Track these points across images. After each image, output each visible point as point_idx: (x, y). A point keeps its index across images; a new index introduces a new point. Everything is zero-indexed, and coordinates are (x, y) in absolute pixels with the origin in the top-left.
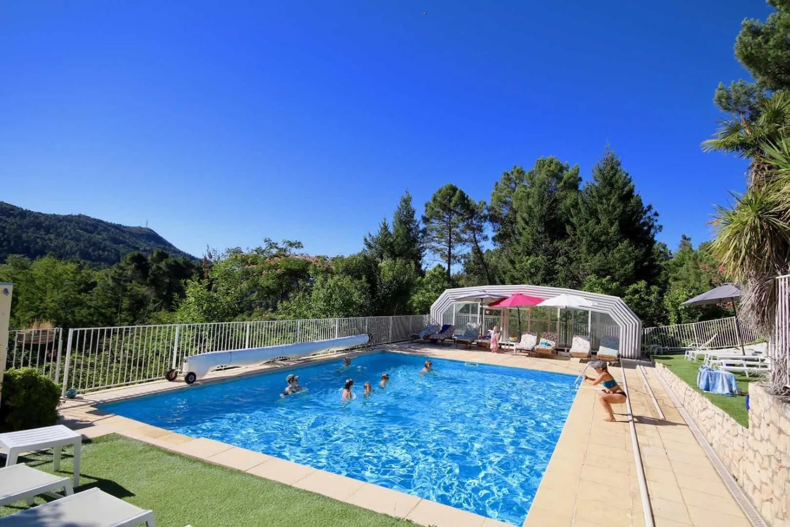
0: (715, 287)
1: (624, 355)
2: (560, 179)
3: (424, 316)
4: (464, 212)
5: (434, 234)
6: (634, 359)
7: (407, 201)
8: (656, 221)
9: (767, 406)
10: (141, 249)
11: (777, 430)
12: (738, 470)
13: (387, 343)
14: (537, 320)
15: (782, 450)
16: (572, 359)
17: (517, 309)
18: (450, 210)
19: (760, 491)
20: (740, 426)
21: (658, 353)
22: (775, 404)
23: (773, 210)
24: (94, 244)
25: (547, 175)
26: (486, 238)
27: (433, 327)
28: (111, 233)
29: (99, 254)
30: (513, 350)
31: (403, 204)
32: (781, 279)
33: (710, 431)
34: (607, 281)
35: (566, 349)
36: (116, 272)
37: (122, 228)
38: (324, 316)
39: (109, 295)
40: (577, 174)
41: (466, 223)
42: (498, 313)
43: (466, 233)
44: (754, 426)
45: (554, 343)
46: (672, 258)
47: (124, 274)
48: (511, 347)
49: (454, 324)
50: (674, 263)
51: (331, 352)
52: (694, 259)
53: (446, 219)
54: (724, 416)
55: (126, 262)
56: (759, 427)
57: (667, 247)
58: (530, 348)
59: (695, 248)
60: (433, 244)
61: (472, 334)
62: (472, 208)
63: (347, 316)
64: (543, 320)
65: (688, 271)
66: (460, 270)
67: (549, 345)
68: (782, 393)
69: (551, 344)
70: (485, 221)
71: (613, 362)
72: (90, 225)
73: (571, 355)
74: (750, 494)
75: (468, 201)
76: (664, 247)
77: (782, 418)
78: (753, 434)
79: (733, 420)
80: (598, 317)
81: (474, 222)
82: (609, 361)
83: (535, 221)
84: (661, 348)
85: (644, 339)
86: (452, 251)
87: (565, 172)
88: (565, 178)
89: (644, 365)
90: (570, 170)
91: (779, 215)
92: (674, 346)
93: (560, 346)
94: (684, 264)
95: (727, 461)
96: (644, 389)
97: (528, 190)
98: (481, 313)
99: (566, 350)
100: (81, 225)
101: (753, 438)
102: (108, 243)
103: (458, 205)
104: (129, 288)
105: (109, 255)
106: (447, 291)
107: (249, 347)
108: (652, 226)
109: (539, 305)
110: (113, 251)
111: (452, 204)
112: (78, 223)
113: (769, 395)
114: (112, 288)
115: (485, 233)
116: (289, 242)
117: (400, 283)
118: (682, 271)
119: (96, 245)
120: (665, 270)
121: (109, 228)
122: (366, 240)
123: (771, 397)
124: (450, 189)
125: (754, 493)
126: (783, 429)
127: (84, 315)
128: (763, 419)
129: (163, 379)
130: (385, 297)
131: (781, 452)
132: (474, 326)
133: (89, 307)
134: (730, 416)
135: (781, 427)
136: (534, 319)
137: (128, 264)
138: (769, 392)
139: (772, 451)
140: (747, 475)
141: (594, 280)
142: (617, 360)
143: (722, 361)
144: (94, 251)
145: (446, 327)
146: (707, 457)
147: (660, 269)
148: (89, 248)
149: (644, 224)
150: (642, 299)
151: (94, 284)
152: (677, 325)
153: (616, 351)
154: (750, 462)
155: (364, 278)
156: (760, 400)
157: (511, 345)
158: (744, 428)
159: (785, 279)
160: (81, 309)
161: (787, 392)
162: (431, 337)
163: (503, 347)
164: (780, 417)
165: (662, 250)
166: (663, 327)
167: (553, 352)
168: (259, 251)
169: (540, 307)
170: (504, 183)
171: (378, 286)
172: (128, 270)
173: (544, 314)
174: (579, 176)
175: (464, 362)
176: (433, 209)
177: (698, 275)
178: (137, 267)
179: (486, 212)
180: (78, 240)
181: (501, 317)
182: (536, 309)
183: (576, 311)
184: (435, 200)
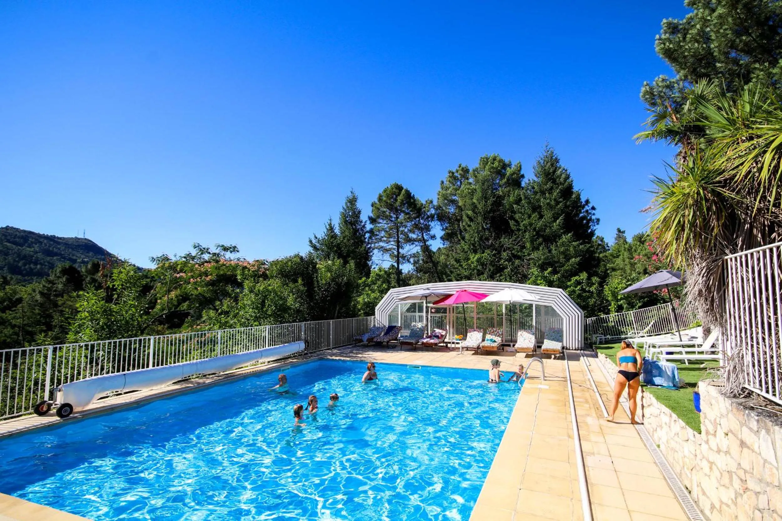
0: (650, 275)
1: (568, 346)
2: (503, 176)
3: (369, 318)
4: (411, 211)
5: (383, 234)
6: (578, 350)
7: (352, 201)
8: (594, 214)
9: (724, 412)
10: (78, 261)
11: (739, 442)
12: (691, 481)
13: (328, 349)
14: (484, 316)
15: (747, 468)
16: (518, 354)
17: (462, 305)
18: (397, 210)
19: (720, 511)
20: (692, 430)
21: (601, 343)
22: (734, 410)
23: (717, 179)
24: (25, 257)
25: (490, 172)
26: (433, 237)
27: (378, 328)
28: (43, 245)
29: (30, 268)
30: (459, 348)
31: (348, 204)
32: (731, 259)
33: (656, 430)
34: (548, 274)
35: (512, 344)
36: (44, 286)
37: (56, 240)
38: (256, 323)
39: (37, 311)
40: (519, 171)
41: (413, 223)
42: (445, 310)
43: (414, 232)
44: (707, 433)
45: (500, 339)
46: (609, 250)
47: (54, 289)
48: (457, 346)
49: (399, 325)
50: (612, 255)
51: (262, 363)
52: (629, 250)
53: (393, 219)
54: (671, 416)
55: (56, 275)
56: (715, 435)
57: (604, 240)
58: (475, 345)
59: (629, 240)
60: (382, 244)
61: (417, 334)
62: (419, 207)
63: (281, 322)
64: (490, 316)
65: (624, 261)
66: (410, 269)
67: (495, 341)
68: (739, 395)
69: (497, 340)
70: (432, 220)
71: (558, 355)
72: (19, 238)
73: (516, 350)
74: (707, 512)
75: (415, 200)
76: (602, 240)
77: (745, 429)
78: (707, 442)
79: (682, 423)
80: (543, 311)
81: (422, 221)
82: (554, 355)
83: (480, 218)
84: (603, 337)
85: (586, 329)
86: (400, 250)
87: (508, 169)
88: (508, 174)
89: (587, 356)
90: (513, 166)
91: (725, 183)
92: (615, 335)
93: (506, 341)
94: (620, 255)
95: (678, 469)
96: (588, 383)
97: (473, 187)
98: (427, 312)
99: (512, 346)
100: (9, 237)
101: (707, 446)
102: (40, 255)
103: (405, 204)
104: (60, 303)
105: (41, 268)
106: (392, 290)
107: (154, 366)
108: (591, 219)
109: (484, 301)
110: (46, 264)
111: (398, 203)
112: (6, 236)
113: (726, 399)
114: (40, 303)
115: (432, 233)
116: (223, 246)
117: (339, 285)
118: (619, 261)
119: (27, 259)
120: (604, 261)
121: (42, 240)
122: (311, 242)
123: (728, 402)
124: (396, 188)
125: (712, 513)
126: (748, 443)
127: (8, 334)
128: (719, 426)
129: (31, 414)
130: (324, 300)
131: (745, 472)
132: (419, 325)
133: (13, 327)
134: (679, 417)
135: (744, 440)
136: (481, 315)
137: (59, 277)
138: (725, 394)
139: (733, 467)
140: (702, 490)
141: (536, 273)
142: (560, 353)
143: (661, 349)
144: (25, 265)
145: (391, 329)
146: (655, 463)
147: (599, 260)
148: (18, 262)
149: (584, 218)
150: (583, 290)
151: (20, 300)
152: (616, 314)
153: (560, 344)
154: (706, 475)
155: (300, 281)
156: (713, 402)
157: (458, 343)
158: (696, 433)
159: (736, 258)
160: (4, 329)
161: (746, 393)
162: (375, 340)
163: (449, 345)
164: (741, 427)
165: (600, 243)
166: (604, 316)
167: (498, 348)
168: (189, 257)
169: (486, 303)
170: (449, 181)
171: (316, 289)
172: (59, 283)
173: (491, 310)
174: (522, 173)
175: (406, 365)
176: (379, 209)
177: (633, 265)
178: (68, 281)
179: (433, 211)
180: (7, 254)
181: (447, 314)
182: (482, 305)
183: (521, 305)
184: (380, 199)
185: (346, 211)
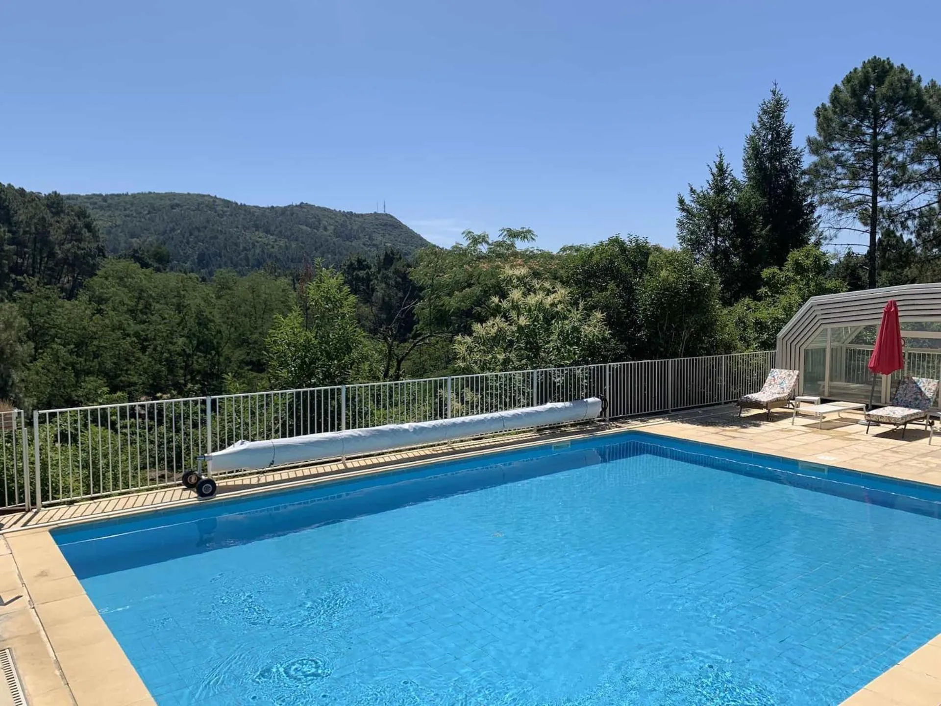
5: (840, 172)
7: (774, 111)
31: (765, 118)
53: (866, 138)
60: (837, 194)
106: (812, 301)
116: (509, 230)
185: (758, 134)
